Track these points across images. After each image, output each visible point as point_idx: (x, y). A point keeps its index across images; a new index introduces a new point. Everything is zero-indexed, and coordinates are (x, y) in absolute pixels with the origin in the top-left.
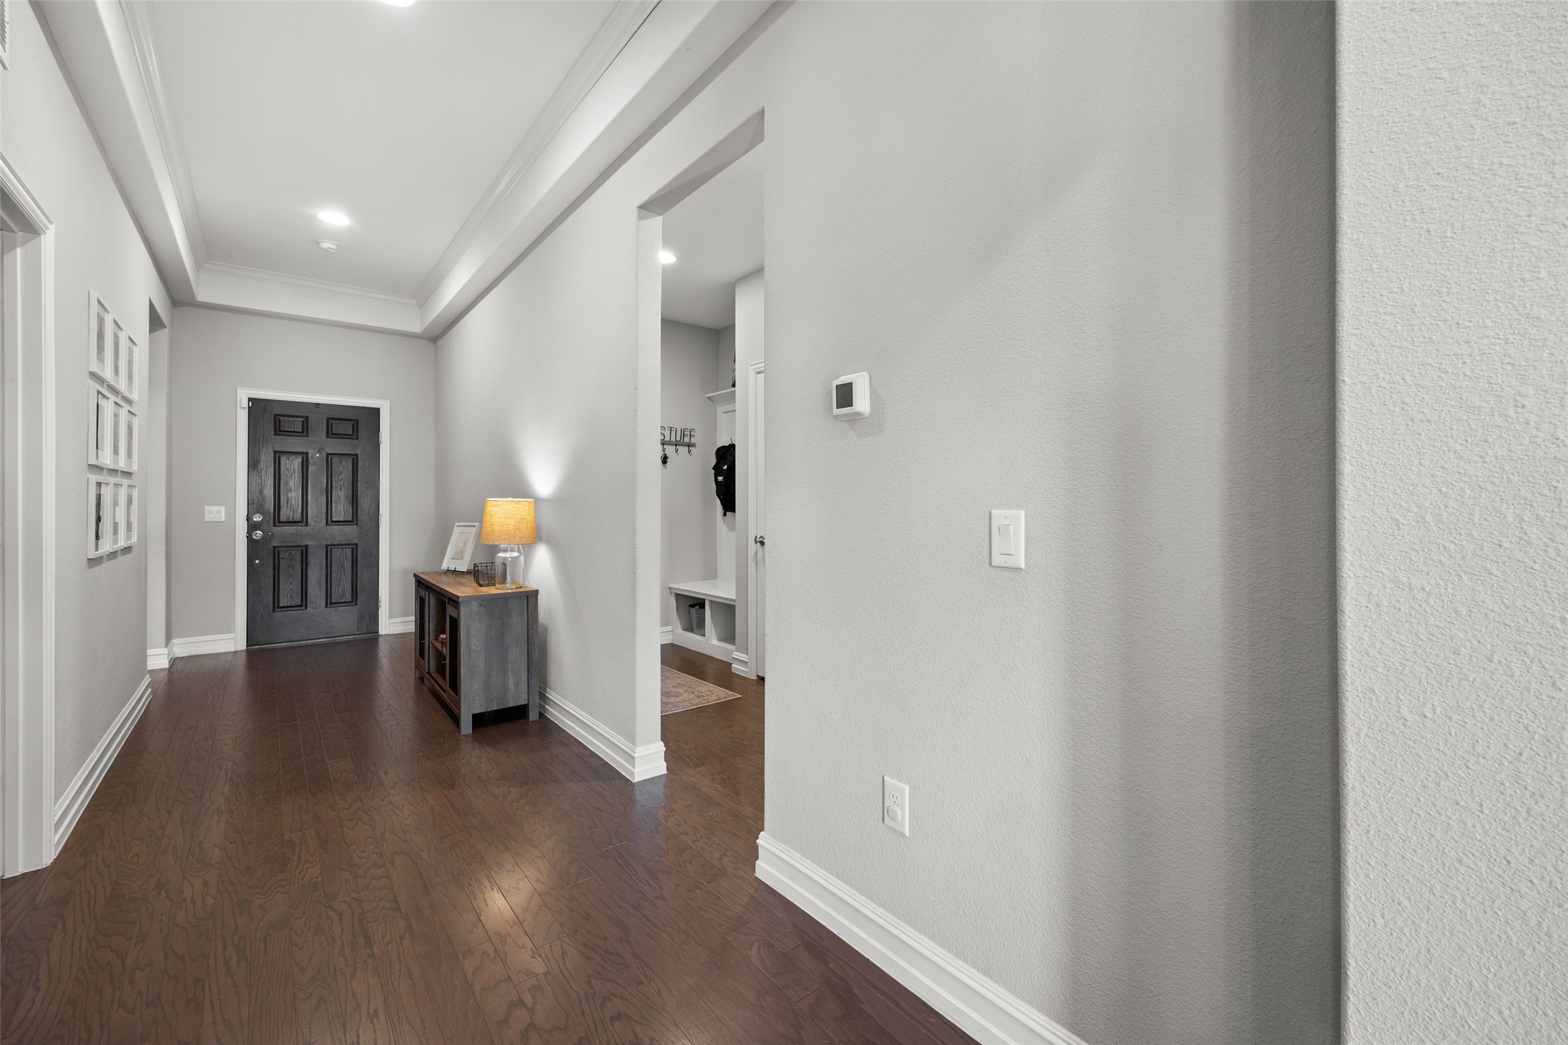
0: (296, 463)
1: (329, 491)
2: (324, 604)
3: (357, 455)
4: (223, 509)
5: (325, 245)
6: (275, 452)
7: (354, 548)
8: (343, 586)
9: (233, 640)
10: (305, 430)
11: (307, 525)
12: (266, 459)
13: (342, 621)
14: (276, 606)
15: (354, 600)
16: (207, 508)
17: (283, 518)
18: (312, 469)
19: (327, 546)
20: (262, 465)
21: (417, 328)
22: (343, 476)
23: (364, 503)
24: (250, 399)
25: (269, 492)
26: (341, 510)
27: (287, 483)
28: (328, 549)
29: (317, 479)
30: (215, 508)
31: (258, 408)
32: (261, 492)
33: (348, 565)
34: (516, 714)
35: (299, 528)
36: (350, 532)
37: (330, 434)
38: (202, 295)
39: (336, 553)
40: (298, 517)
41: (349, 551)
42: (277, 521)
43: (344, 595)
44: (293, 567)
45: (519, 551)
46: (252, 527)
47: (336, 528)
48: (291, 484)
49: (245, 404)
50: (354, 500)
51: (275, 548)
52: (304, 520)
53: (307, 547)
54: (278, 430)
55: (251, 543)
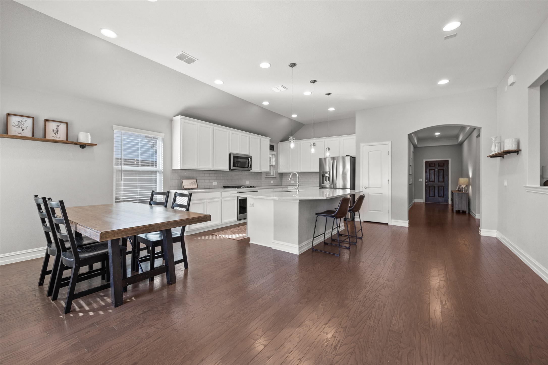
0: (433, 171)
1: (439, 176)
2: (438, 197)
3: (444, 169)
4: (421, 179)
5: (437, 136)
6: (429, 170)
7: (444, 187)
8: (441, 194)
9: (423, 201)
10: (435, 166)
11: (435, 182)
12: (428, 171)
13: (441, 200)
14: (430, 196)
15: (444, 197)
16: (419, 179)
17: (431, 181)
18: (436, 172)
19: (438, 186)
20: (427, 172)
21: (456, 144)
22: (441, 173)
23: (446, 179)
24: (425, 161)
25: (428, 176)
26: (441, 179)
27: (431, 175)
28: (439, 187)
29: (437, 174)
30: (420, 179)
31: (427, 162)
32: (427, 177)
33: (442, 190)
34: (464, 212)
35: (434, 183)
36: (443, 184)
37: (439, 166)
38: (419, 146)
39: (440, 187)
40: (433, 181)
41: (442, 187)
42: (430, 182)
43: (441, 195)
44: (432, 189)
45: (465, 186)
46: (426, 182)
47: (440, 183)
48: (432, 175)
49: (425, 162)
50: (444, 178)
51: (429, 186)
52: (434, 181)
53: (435, 186)
54: (430, 166)
55: (426, 185)
